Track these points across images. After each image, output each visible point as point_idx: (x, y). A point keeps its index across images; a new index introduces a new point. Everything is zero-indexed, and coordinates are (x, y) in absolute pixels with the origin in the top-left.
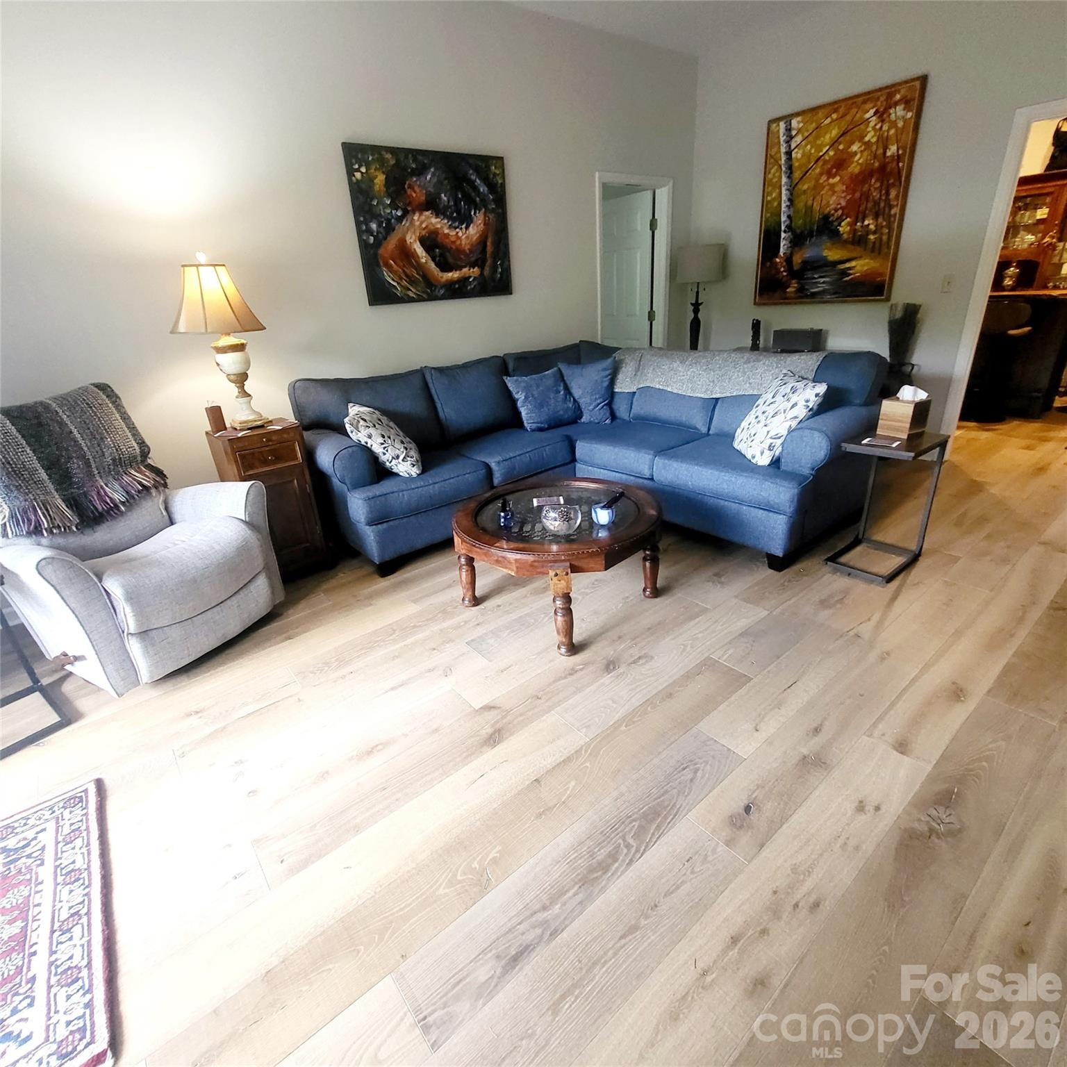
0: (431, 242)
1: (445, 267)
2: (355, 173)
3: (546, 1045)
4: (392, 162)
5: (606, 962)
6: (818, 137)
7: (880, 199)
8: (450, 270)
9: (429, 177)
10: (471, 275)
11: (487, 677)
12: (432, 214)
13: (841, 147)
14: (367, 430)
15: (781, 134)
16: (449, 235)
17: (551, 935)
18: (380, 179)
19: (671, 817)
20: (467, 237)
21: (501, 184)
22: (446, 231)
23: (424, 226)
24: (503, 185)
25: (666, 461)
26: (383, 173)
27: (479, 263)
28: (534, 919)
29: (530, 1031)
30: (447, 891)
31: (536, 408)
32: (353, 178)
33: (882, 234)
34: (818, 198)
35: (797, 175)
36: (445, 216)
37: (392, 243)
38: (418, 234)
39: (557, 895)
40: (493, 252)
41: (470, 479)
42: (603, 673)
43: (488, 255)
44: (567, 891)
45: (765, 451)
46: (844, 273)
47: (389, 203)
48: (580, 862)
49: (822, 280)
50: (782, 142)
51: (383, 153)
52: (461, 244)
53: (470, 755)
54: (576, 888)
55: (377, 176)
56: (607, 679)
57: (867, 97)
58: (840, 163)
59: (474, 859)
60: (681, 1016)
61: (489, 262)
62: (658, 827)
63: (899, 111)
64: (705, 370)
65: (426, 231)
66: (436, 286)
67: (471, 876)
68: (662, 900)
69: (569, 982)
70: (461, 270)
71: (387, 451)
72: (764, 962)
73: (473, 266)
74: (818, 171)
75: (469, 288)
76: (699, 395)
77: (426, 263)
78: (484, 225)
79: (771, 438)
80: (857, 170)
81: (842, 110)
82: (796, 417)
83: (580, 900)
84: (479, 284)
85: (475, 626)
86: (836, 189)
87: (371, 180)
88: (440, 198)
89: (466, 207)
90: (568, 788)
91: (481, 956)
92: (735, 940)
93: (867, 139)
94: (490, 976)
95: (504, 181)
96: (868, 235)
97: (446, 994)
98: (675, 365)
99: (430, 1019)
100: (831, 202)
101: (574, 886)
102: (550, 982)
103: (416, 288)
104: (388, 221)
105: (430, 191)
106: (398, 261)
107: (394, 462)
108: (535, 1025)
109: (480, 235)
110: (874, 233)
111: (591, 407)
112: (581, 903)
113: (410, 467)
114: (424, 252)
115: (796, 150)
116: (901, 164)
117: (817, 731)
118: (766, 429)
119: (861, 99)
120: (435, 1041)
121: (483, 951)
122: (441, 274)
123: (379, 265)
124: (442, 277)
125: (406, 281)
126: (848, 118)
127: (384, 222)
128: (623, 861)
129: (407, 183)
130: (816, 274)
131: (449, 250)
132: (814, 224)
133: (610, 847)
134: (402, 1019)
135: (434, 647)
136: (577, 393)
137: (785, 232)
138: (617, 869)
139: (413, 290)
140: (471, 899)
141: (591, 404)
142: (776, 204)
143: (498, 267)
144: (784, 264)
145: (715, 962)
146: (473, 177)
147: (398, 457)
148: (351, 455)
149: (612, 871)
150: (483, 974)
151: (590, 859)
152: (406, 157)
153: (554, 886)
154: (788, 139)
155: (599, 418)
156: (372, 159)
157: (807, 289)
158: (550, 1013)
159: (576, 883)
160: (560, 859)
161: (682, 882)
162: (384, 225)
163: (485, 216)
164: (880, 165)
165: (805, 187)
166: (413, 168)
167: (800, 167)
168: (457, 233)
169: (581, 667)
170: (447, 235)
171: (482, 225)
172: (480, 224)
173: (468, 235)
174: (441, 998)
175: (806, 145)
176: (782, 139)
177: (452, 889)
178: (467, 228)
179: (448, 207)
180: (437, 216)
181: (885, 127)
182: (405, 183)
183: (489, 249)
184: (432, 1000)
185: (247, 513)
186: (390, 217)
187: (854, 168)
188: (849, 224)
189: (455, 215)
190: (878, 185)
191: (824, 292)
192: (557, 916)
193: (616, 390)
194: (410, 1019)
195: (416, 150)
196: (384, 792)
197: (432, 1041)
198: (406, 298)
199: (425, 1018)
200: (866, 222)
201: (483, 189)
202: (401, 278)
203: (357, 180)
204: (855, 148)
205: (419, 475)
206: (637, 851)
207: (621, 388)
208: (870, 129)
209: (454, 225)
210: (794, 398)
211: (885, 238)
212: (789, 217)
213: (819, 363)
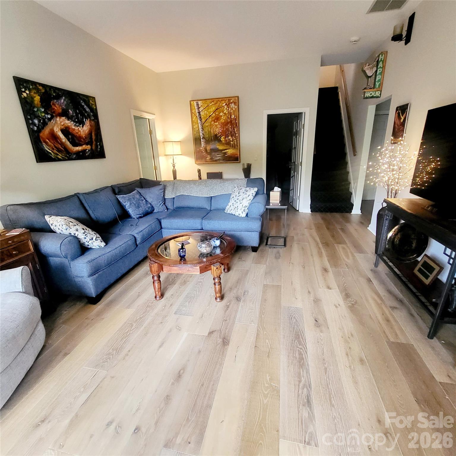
0: (66, 131)
1: (75, 144)
2: (23, 93)
3: (341, 417)
4: (43, 91)
5: (329, 383)
6: (208, 109)
7: (232, 131)
8: (77, 146)
9: (62, 101)
10: (87, 148)
11: (198, 322)
12: (65, 118)
13: (217, 113)
14: (75, 227)
15: (195, 106)
16: (75, 129)
17: (309, 387)
18: (37, 98)
19: (302, 334)
20: (83, 131)
21: (95, 109)
22: (73, 127)
23: (62, 124)
24: (96, 109)
25: (208, 221)
26: (39, 95)
27: (90, 143)
28: (300, 387)
29: (333, 417)
30: (267, 400)
31: (137, 208)
32: (22, 95)
33: (234, 142)
34: (212, 129)
35: (203, 120)
36: (72, 120)
37: (46, 131)
38: (60, 128)
39: (299, 376)
40: (95, 139)
41: (129, 243)
42: (239, 302)
43: (93, 140)
44: (300, 372)
45: (243, 212)
46: (225, 153)
47: (43, 111)
48: (294, 362)
49: (218, 156)
50: (196, 109)
51: (38, 86)
52: (80, 134)
53: (223, 352)
54: (301, 369)
55: (35, 96)
56: (241, 303)
57: (223, 99)
58: (217, 119)
59: (264, 384)
60: (357, 381)
61: (94, 143)
62: (302, 338)
63: (232, 105)
64: (205, 187)
65: (64, 126)
66: (71, 154)
67: (269, 390)
68: (323, 357)
69: (328, 396)
70: (82, 146)
71: (87, 236)
72: (357, 355)
73: (87, 144)
74: (210, 120)
75: (87, 155)
76: (205, 196)
77: (65, 142)
78: (90, 126)
79: (244, 207)
80: (223, 121)
81: (215, 102)
82: (250, 199)
83: (306, 372)
84: (91, 153)
85: (170, 306)
86: (218, 126)
87: (32, 98)
88: (69, 112)
89: (81, 117)
90: (267, 343)
91: (299, 409)
92: (347, 355)
93: (225, 112)
94: (307, 412)
95: (96, 107)
96: (230, 142)
97: (302, 429)
98: (192, 185)
99: (307, 440)
100: (217, 131)
101: (300, 370)
102: (323, 400)
103: (62, 155)
104: (44, 120)
105: (63, 108)
106: (51, 140)
107: (90, 242)
108: (333, 414)
109: (89, 131)
110: (232, 141)
111: (158, 206)
112: (307, 373)
113: (100, 242)
114: (64, 136)
115: (202, 112)
116: (236, 121)
117: (309, 292)
118: (241, 205)
119: (220, 99)
120: (315, 444)
121: (298, 408)
122: (73, 148)
123: (41, 142)
124: (74, 149)
125: (56, 150)
126: (218, 104)
127: (42, 120)
128: (304, 353)
129: (52, 102)
130: (216, 153)
131: (76, 136)
132: (212, 137)
133: (297, 352)
134: (299, 449)
135: (161, 322)
136: (150, 200)
137: (202, 139)
138: (305, 356)
139: (60, 154)
140: (277, 396)
141: (157, 204)
142: (197, 129)
143: (98, 146)
144: (204, 150)
145: (349, 363)
146: (83, 104)
147: (92, 239)
148: (69, 242)
149: (305, 358)
150: (305, 414)
151: (296, 359)
152: (50, 89)
153: (295, 373)
154: (198, 108)
155: (162, 210)
156: (32, 88)
157: (214, 159)
158: (332, 407)
159: (300, 368)
160: (288, 365)
161: (323, 349)
162: (42, 122)
163: (90, 122)
164: (230, 121)
165: (207, 125)
166: (54, 95)
167: (204, 118)
168: (79, 128)
169: (229, 303)
170: (74, 129)
171: (89, 126)
172: (88, 125)
173: (84, 130)
174: (302, 431)
175: (205, 111)
176: (196, 108)
177: (268, 398)
178: (83, 126)
179: (73, 116)
180: (68, 120)
181: (230, 109)
182: (51, 103)
183: (94, 137)
184: (301, 435)
185: (23, 287)
186: (44, 118)
187: (222, 121)
188: (224, 138)
189: (76, 120)
190: (230, 127)
191: (219, 160)
192: (305, 381)
193: (166, 198)
194: (301, 445)
195: (55, 87)
196: (204, 386)
197: (314, 445)
198: (57, 159)
199: (305, 441)
200: (229, 138)
201: (88, 110)
202: (53, 149)
203: (24, 96)
204: (221, 114)
205: (105, 246)
206: (304, 348)
207: (168, 196)
208: (225, 109)
209: (77, 125)
210: (248, 193)
211: (236, 143)
212: (203, 134)
213: (246, 182)
